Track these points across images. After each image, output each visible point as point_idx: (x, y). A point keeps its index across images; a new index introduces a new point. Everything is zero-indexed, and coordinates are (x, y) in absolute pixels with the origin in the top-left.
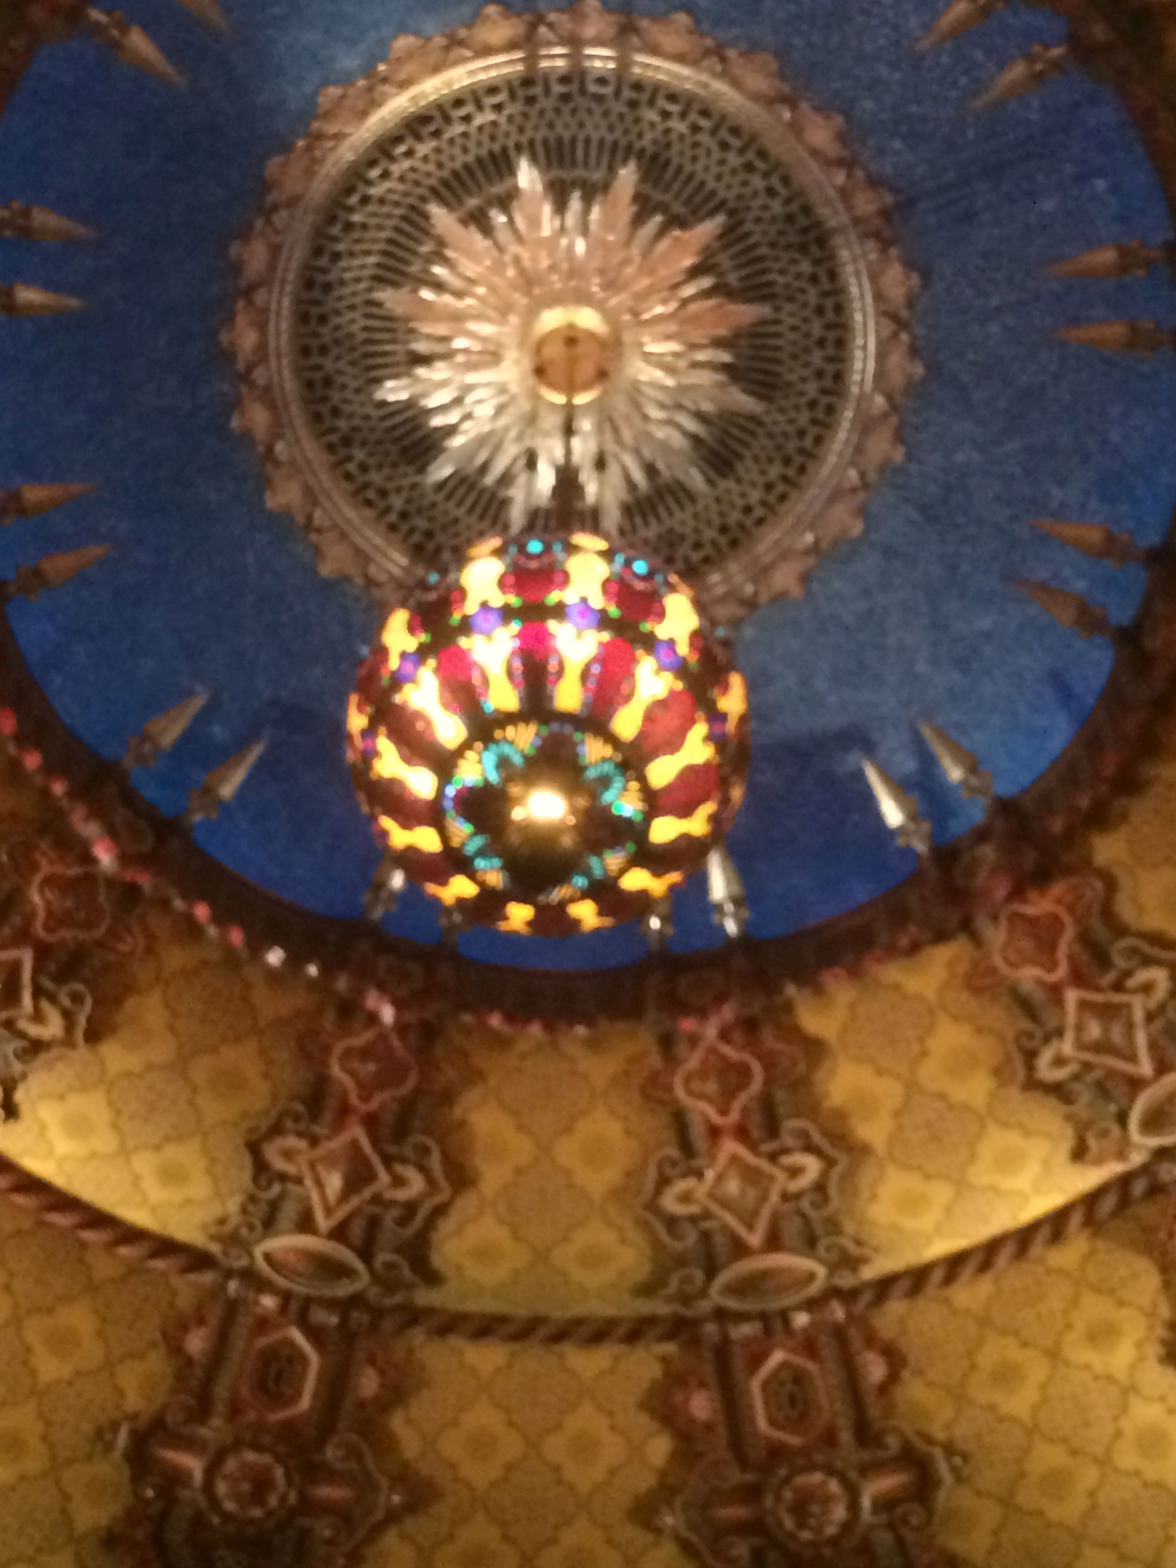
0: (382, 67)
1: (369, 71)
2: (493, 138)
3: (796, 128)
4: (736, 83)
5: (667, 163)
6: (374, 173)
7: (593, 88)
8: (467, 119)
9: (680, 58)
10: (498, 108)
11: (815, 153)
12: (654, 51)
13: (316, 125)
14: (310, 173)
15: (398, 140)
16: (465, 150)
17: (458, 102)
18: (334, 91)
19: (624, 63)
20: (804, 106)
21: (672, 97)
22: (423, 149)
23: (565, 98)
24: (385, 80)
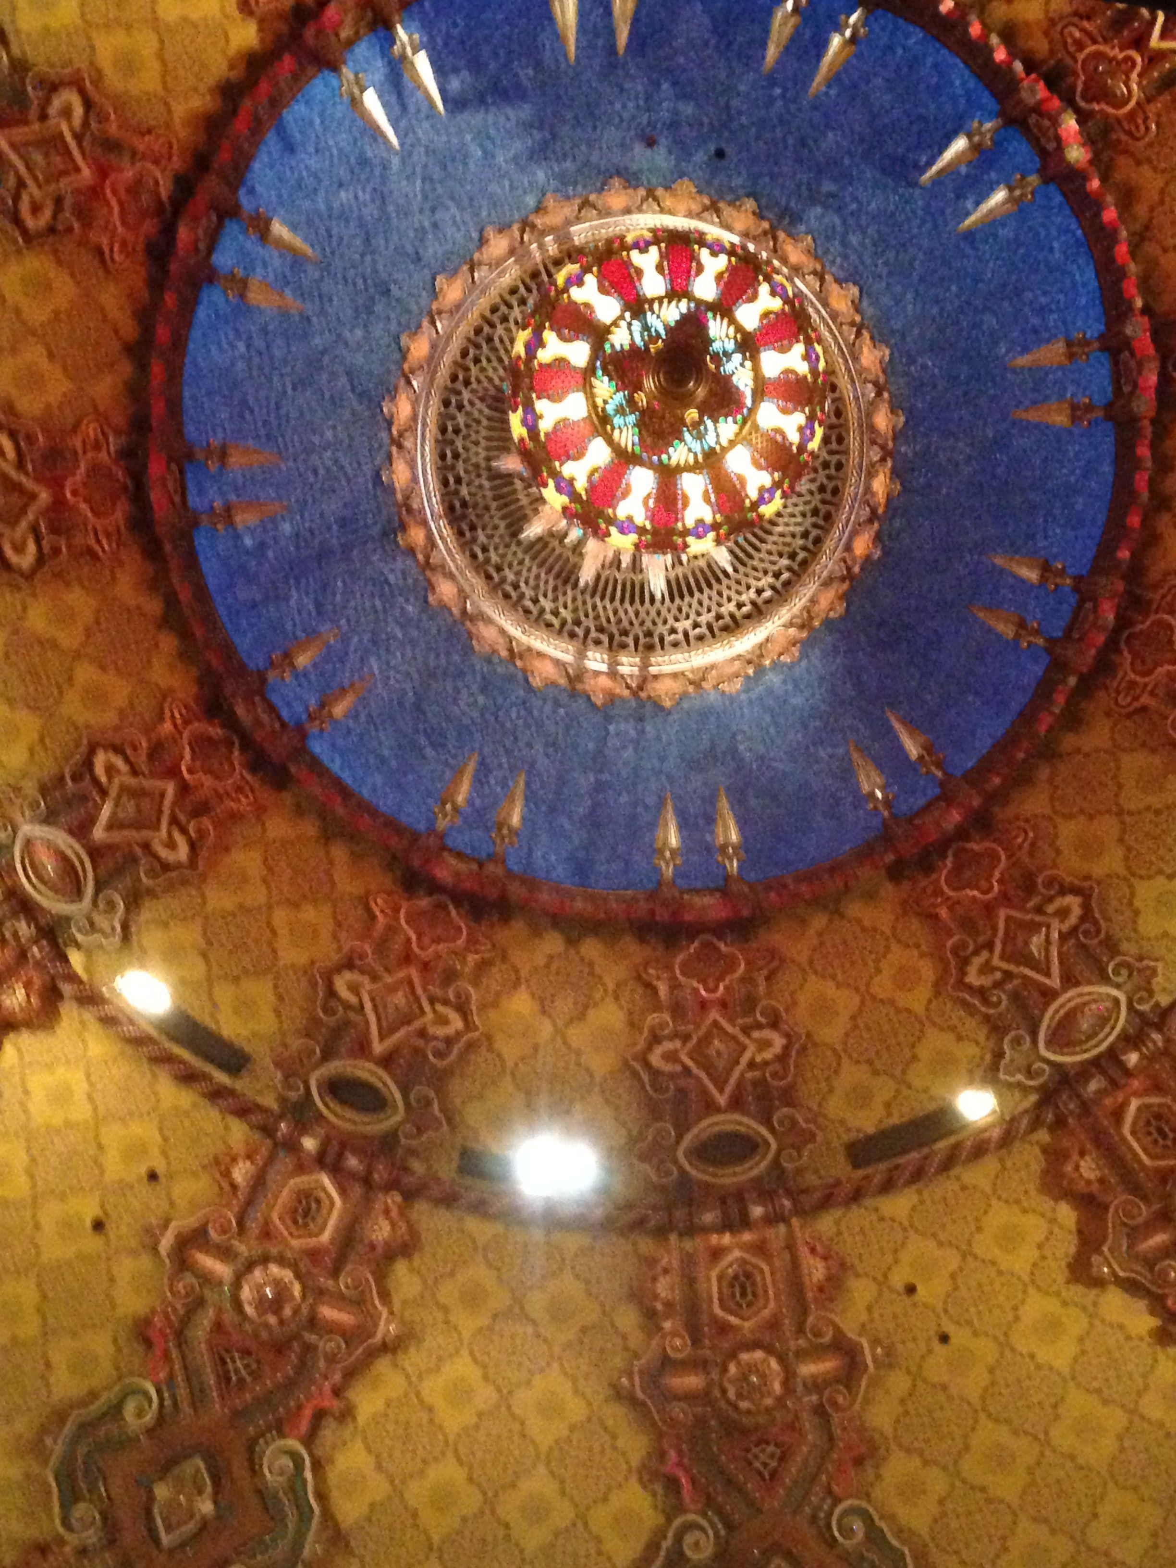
0: (751, 672)
1: (760, 670)
2: (680, 610)
3: (463, 595)
4: (502, 632)
5: (557, 576)
6: (768, 594)
7: (605, 638)
8: (696, 625)
9: (540, 655)
10: (673, 631)
11: (451, 576)
12: (557, 662)
13: (804, 635)
14: (813, 601)
15: (748, 617)
16: (700, 603)
17: (701, 638)
18: (786, 659)
19: (581, 655)
20: (456, 611)
21: (549, 625)
22: (731, 607)
23: (625, 633)
24: (749, 662)
